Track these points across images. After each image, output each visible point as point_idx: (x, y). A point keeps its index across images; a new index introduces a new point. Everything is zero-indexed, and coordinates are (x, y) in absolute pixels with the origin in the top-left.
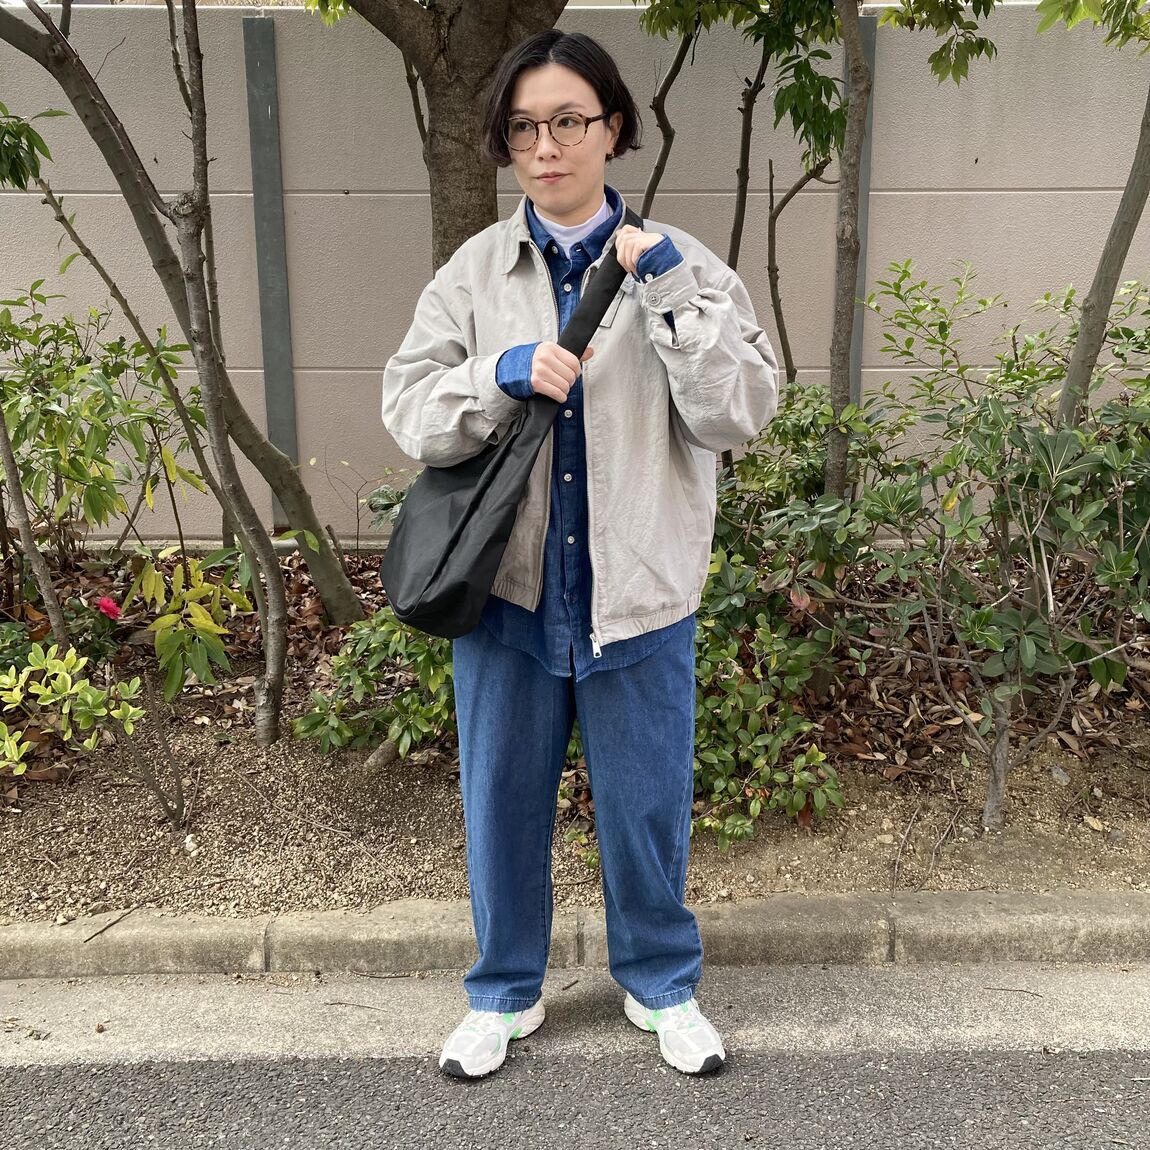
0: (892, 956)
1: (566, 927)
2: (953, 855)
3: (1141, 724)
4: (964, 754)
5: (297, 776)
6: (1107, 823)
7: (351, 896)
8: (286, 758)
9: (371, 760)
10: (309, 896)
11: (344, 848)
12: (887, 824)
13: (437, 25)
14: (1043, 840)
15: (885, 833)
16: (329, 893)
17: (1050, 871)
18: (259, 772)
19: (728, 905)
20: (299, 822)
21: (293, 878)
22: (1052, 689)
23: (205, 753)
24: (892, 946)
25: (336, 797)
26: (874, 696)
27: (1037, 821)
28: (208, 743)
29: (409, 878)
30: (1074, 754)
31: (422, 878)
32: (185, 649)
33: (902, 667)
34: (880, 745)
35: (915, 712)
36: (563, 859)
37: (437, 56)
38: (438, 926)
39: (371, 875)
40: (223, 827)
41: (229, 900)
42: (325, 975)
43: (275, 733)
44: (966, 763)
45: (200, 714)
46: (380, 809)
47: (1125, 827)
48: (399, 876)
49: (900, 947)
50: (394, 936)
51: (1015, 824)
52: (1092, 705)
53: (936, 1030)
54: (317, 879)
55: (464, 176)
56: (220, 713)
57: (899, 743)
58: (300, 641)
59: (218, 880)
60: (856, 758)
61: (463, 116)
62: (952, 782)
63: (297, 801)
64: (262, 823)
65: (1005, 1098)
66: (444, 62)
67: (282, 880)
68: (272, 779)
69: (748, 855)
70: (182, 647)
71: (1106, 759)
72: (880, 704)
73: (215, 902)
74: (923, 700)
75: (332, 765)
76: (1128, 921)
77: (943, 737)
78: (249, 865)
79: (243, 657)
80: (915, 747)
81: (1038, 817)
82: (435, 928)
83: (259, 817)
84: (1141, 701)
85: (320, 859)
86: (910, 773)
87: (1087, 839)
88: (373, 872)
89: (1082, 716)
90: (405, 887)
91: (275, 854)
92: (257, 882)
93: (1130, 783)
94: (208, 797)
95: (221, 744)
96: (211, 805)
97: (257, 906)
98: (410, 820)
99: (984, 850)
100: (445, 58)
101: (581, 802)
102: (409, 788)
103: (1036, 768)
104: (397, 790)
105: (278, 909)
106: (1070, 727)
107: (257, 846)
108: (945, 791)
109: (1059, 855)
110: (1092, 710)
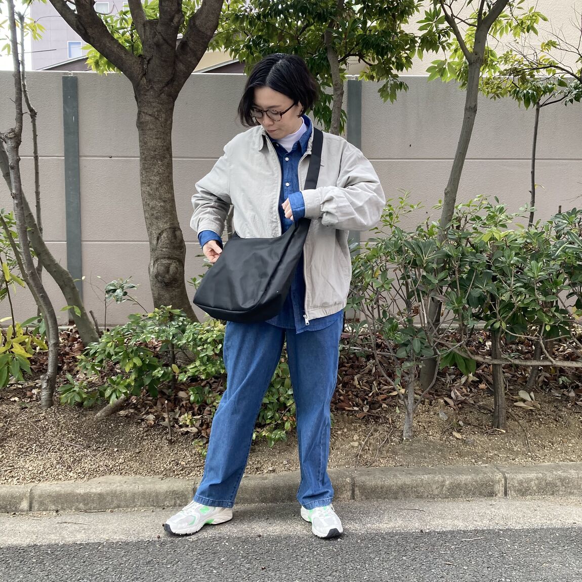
0: (353, 497)
1: (188, 484)
2: (388, 451)
3: (486, 395)
4: (397, 408)
5: (59, 422)
6: (464, 436)
7: (79, 474)
8: (55, 414)
9: (99, 414)
10: (57, 475)
11: (79, 453)
12: (356, 437)
13: (142, 63)
14: (432, 444)
15: (355, 441)
16: (68, 473)
17: (435, 458)
18: (40, 420)
19: (272, 474)
20: (57, 442)
21: (50, 466)
22: (443, 379)
23: (14, 413)
24: (353, 491)
25: (78, 431)
26: (356, 382)
27: (430, 435)
28: (16, 408)
29: (111, 466)
30: (451, 407)
31: (118, 466)
32: (9, 364)
33: (370, 371)
34: (357, 404)
35: (375, 389)
36: (191, 456)
37: (142, 77)
38: (122, 485)
39: (91, 465)
40: (17, 445)
41: (15, 477)
42: (61, 512)
43: (51, 403)
44: (398, 411)
45: (15, 396)
46: (100, 436)
47: (473, 438)
48: (106, 465)
49: (357, 492)
50: (99, 490)
51: (418, 437)
52: (462, 387)
53: (369, 525)
54: (62, 467)
55: (155, 132)
56: (25, 396)
57: (365, 402)
58: (70, 363)
59: (10, 468)
60: (344, 409)
61: (154, 104)
62: (390, 419)
63: (58, 433)
64: (38, 443)
65: (396, 549)
66: (145, 80)
67: (44, 468)
68: (46, 423)
69: (285, 452)
70: (8, 363)
71: (467, 409)
72: (358, 386)
73: (7, 478)
74: (379, 384)
75: (78, 417)
76: (470, 477)
77: (387, 400)
78: (28, 461)
79: (41, 371)
80: (373, 404)
81: (431, 434)
82: (120, 486)
83: (37, 440)
84: (486, 385)
85: (66, 458)
86: (370, 416)
87: (454, 443)
88: (92, 464)
89: (456, 391)
90: (108, 470)
91: (42, 456)
92: (30, 468)
93: (477, 419)
94: (11, 431)
95: (23, 409)
96: (13, 435)
97: (28, 479)
98: (115, 440)
99: (403, 449)
100: (145, 78)
101: (203, 430)
102: (117, 427)
103: (432, 413)
104: (110, 427)
105: (40, 480)
106: (451, 396)
107: (34, 453)
108: (386, 423)
109: (440, 450)
110: (462, 389)
